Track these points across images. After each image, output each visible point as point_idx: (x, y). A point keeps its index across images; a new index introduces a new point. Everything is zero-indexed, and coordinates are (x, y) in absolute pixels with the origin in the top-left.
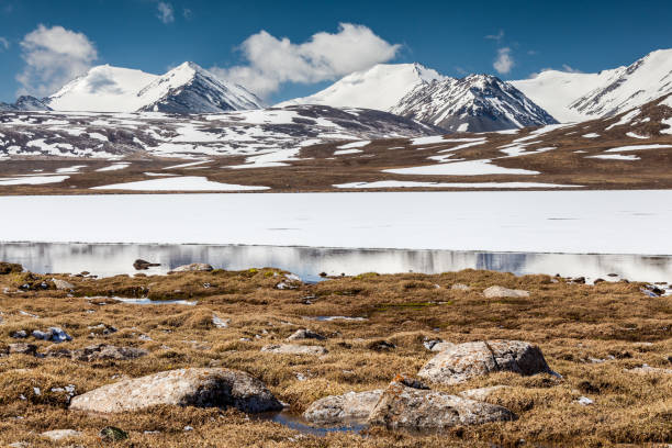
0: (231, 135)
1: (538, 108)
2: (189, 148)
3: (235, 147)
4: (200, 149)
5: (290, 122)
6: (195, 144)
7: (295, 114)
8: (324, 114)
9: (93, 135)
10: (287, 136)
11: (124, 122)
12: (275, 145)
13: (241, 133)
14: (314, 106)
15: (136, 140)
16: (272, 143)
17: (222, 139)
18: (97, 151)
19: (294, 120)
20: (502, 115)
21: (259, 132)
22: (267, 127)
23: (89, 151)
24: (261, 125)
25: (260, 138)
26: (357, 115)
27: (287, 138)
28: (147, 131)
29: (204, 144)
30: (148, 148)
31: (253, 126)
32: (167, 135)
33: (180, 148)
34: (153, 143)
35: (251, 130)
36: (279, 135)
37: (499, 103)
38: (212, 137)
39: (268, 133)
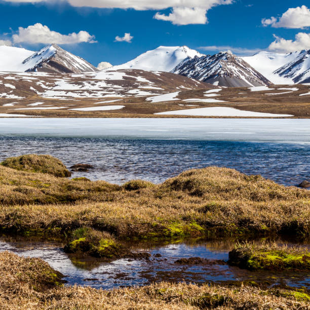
0: (87, 86)
1: (258, 73)
2: (63, 93)
3: (90, 93)
4: (70, 94)
5: (121, 79)
6: (67, 91)
7: (124, 74)
8: (141, 75)
9: (7, 85)
10: (120, 87)
11: (24, 78)
12: (114, 92)
13: (93, 85)
14: (134, 70)
15: (32, 88)
16: (112, 91)
17: (83, 88)
18: (9, 94)
19: (124, 77)
20: (238, 77)
21: (104, 85)
22: (108, 82)
23: (5, 94)
24: (105, 81)
25: (105, 88)
26: (159, 75)
27: (121, 88)
28: (38, 83)
29: (72, 91)
30: (39, 93)
31: (100, 81)
32: (49, 86)
33: (58, 93)
34: (42, 90)
35: (99, 83)
36: (115, 86)
37: (236, 70)
38: (77, 87)
39: (109, 85)
